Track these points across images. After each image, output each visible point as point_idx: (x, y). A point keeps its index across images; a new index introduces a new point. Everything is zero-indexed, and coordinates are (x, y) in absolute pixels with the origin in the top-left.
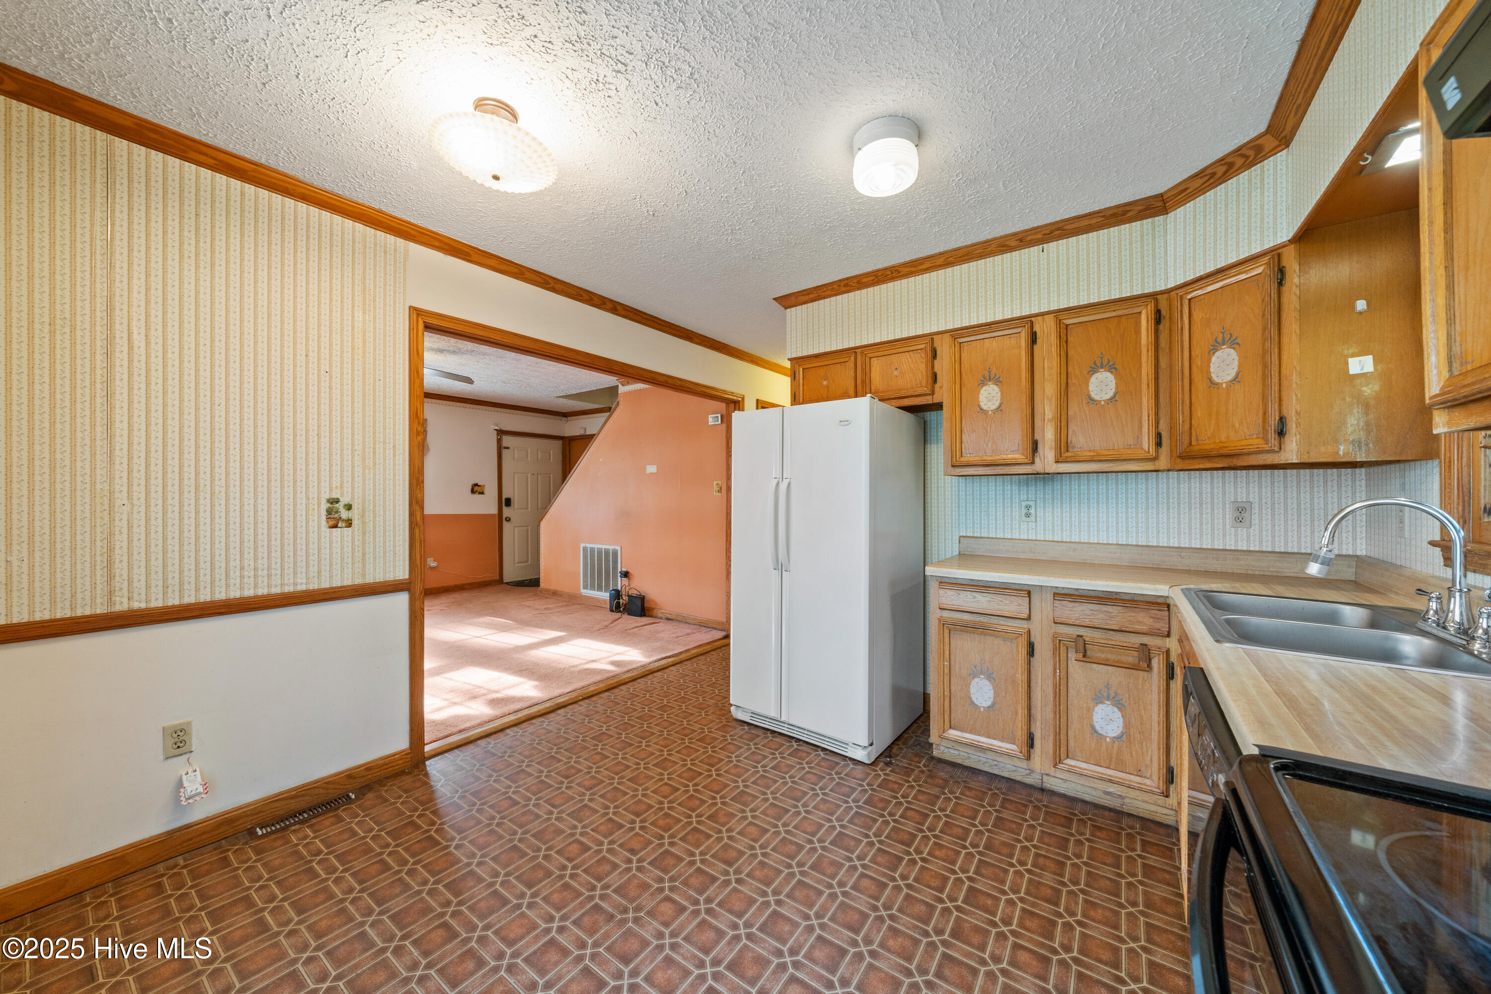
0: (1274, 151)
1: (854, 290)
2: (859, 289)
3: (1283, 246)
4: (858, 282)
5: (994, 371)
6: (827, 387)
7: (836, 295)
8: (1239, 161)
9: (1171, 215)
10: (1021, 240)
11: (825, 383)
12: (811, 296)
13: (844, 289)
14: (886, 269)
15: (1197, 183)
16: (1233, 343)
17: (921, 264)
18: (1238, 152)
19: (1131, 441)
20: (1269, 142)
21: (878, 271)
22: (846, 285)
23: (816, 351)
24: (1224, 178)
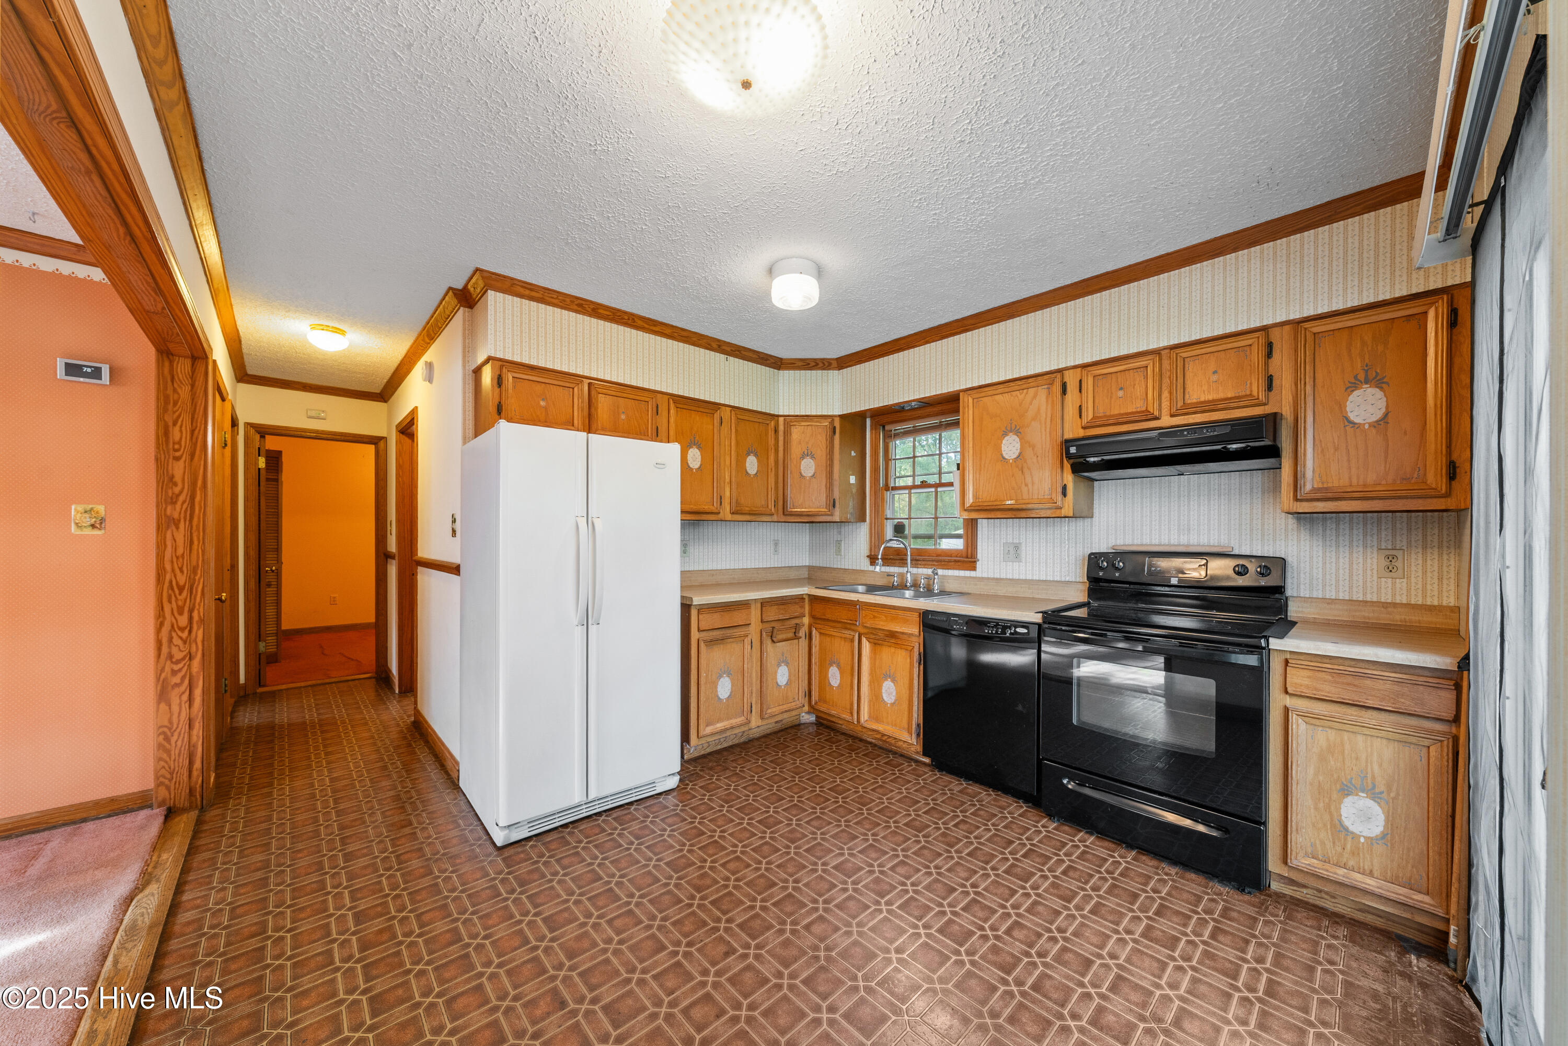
0: (834, 369)
1: (584, 314)
2: (590, 316)
3: (835, 416)
4: (593, 310)
5: (697, 438)
6: (546, 408)
7: (562, 308)
8: (821, 365)
9: (781, 372)
10: (719, 346)
11: (542, 403)
12: (534, 294)
13: (576, 307)
14: (625, 313)
15: (800, 364)
16: (813, 457)
17: (655, 326)
18: (823, 360)
19: (763, 503)
20: (835, 364)
21: (619, 310)
22: (580, 305)
23: (534, 362)
24: (811, 368)
